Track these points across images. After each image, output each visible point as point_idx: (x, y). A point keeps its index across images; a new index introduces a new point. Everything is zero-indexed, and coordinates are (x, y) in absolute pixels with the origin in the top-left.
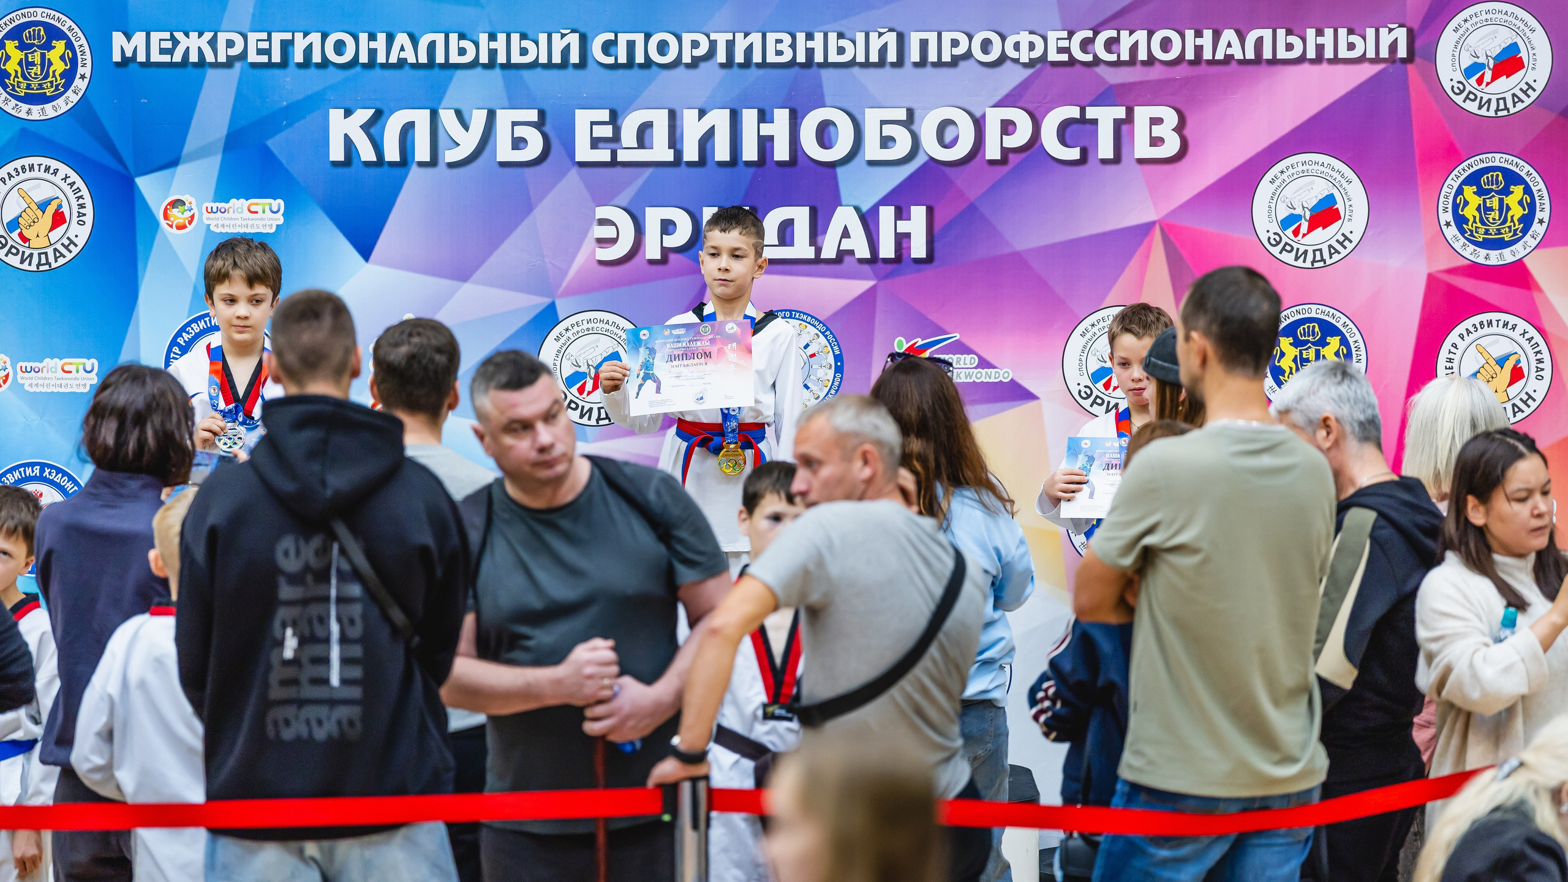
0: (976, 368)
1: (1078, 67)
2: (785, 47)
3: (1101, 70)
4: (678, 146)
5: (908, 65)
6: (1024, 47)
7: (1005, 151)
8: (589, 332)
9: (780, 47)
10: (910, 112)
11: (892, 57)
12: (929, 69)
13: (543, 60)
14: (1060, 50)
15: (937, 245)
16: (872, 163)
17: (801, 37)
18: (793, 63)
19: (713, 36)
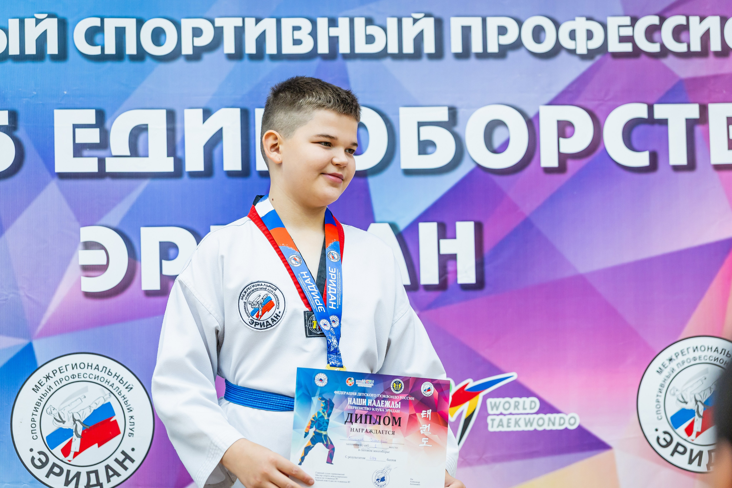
0: (537, 413)
1: (643, 58)
2: (304, 35)
3: (669, 62)
4: (179, 154)
5: (448, 56)
6: (581, 36)
7: (563, 158)
8: (75, 379)
9: (298, 35)
10: (453, 112)
11: (429, 47)
12: (473, 61)
13: (14, 51)
14: (623, 39)
15: (488, 268)
16: (409, 172)
17: (322, 23)
18: (313, 54)
19: (219, 22)
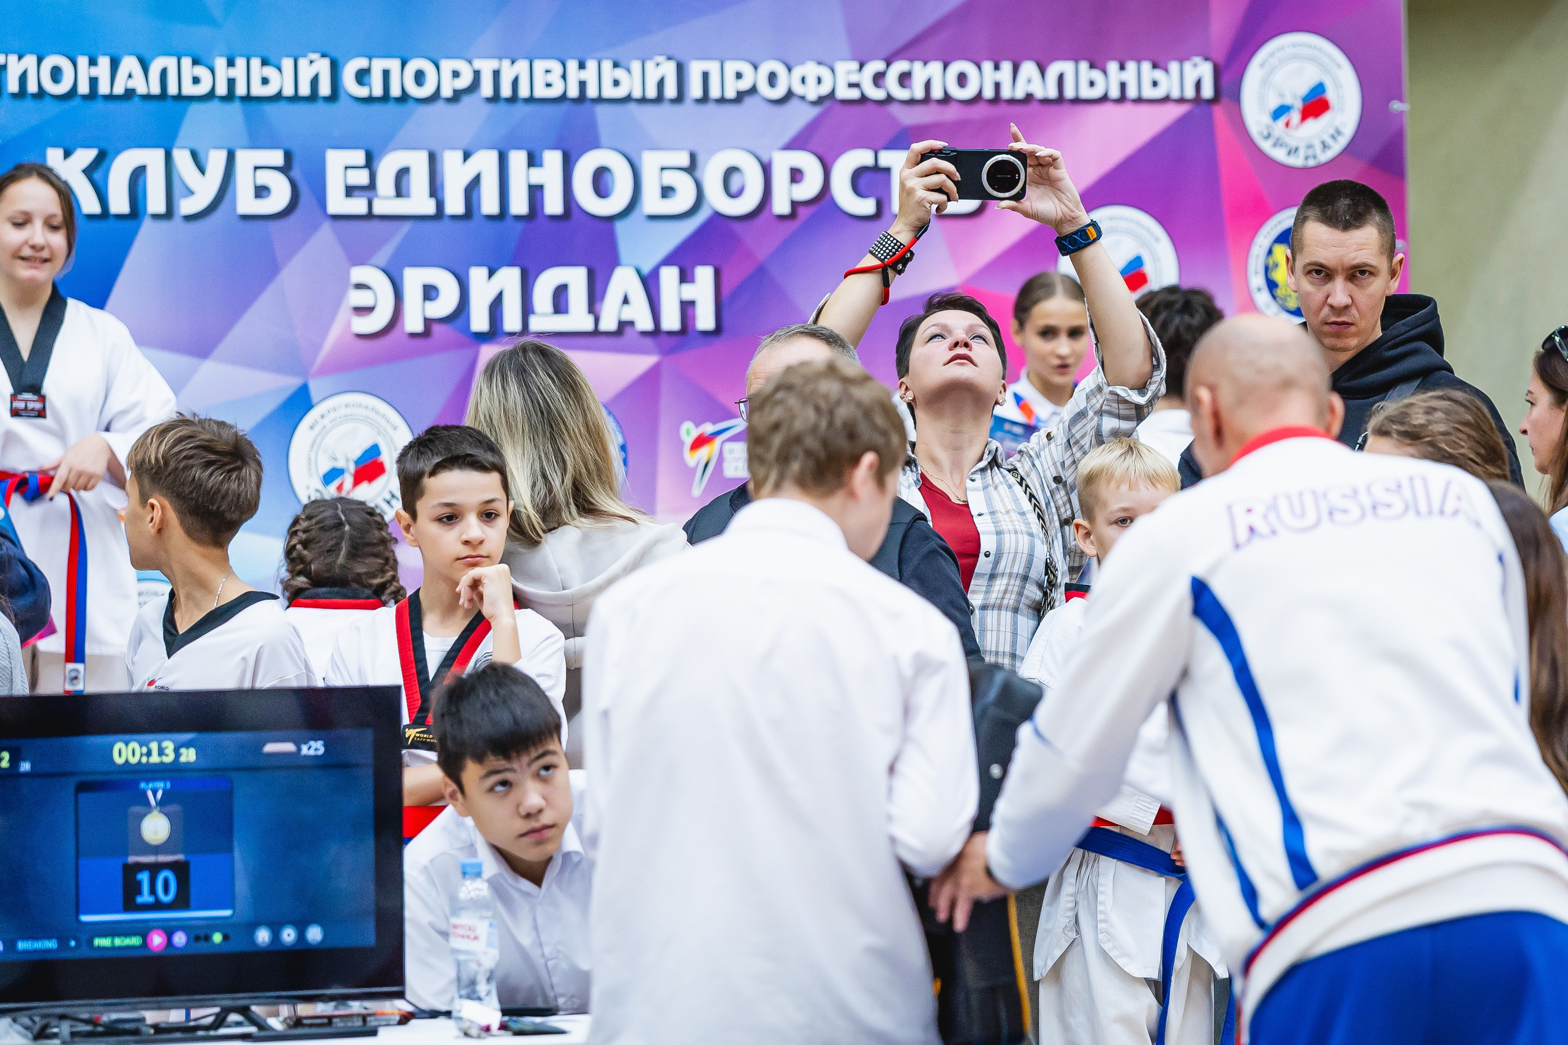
1: (870, 107)
2: (555, 77)
3: (894, 109)
4: (440, 197)
5: (689, 101)
6: (811, 81)
7: (795, 204)
9: (550, 78)
10: (693, 157)
11: (671, 91)
12: (711, 107)
13: (289, 91)
14: (850, 86)
15: (725, 314)
16: (652, 217)
17: (572, 65)
18: (563, 98)
19: (478, 64)
